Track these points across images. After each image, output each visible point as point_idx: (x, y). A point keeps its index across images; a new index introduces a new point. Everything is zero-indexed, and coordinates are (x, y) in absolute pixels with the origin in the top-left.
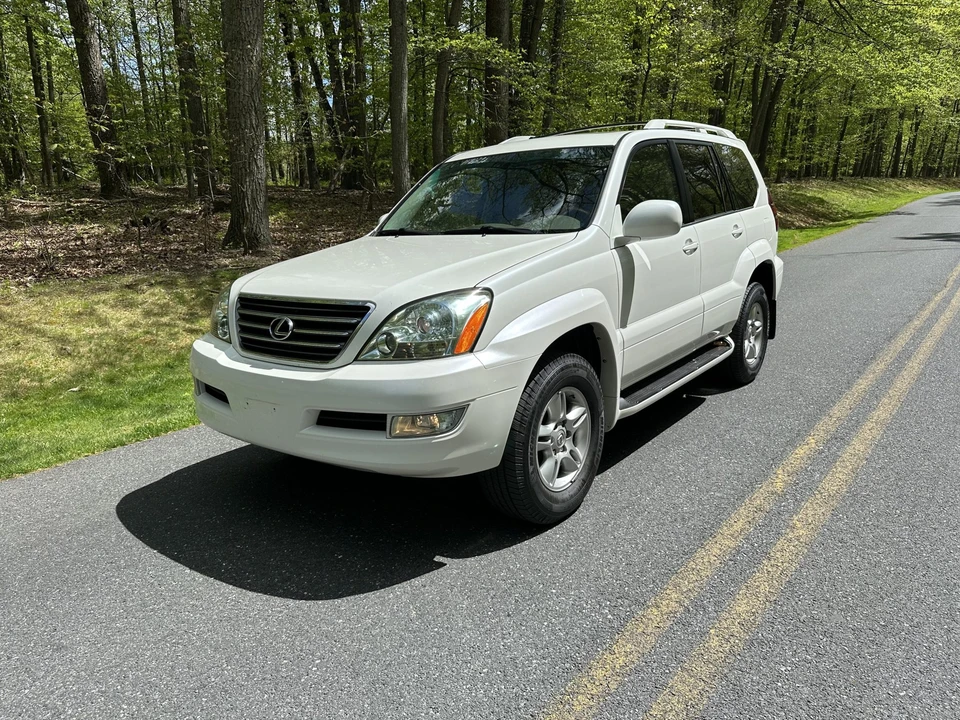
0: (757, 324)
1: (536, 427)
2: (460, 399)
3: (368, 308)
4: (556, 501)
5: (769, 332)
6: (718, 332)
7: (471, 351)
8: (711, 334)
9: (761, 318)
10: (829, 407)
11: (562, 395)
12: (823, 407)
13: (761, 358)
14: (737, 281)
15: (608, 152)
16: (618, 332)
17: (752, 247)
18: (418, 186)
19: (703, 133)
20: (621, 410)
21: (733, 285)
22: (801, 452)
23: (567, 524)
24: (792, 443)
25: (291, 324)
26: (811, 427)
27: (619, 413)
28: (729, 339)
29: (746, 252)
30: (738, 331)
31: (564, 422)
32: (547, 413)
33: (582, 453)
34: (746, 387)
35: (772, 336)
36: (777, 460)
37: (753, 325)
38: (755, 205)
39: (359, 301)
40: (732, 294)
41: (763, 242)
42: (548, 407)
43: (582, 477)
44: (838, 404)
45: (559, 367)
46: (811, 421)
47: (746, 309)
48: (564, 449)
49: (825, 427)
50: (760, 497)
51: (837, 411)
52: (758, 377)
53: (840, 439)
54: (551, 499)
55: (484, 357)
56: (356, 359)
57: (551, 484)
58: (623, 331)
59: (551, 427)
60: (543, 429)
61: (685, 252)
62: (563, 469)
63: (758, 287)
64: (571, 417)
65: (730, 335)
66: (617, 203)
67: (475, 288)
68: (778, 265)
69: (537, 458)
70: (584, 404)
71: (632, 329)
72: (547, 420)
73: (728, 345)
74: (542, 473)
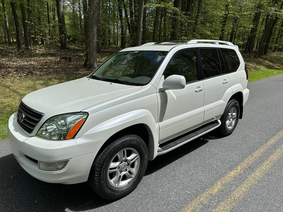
0: (234, 114)
1: (109, 164)
4: (118, 192)
5: (240, 115)
6: (215, 118)
7: (73, 138)
8: (213, 119)
9: (236, 111)
10: (254, 151)
11: (124, 151)
12: (251, 151)
13: (235, 126)
14: (224, 100)
15: (165, 53)
16: (157, 124)
17: (232, 87)
18: (108, 60)
19: (217, 44)
20: (157, 151)
21: (221, 101)
22: (233, 173)
23: (122, 200)
24: (231, 169)
25: (24, 116)
26: (242, 161)
27: (156, 154)
28: (219, 121)
29: (230, 89)
30: (224, 118)
31: (126, 161)
33: (134, 170)
34: (226, 137)
35: (241, 118)
36: (222, 176)
37: (232, 115)
38: (237, 71)
39: (40, 112)
40: (222, 105)
41: (240, 84)
42: (118, 154)
43: (134, 180)
44: (258, 150)
45: (121, 141)
46: (244, 157)
47: (228, 110)
48: (126, 170)
49: (249, 160)
50: (203, 198)
51: (257, 154)
52: (233, 133)
53: (251, 169)
54: (115, 191)
55: (79, 141)
57: (117, 185)
58: (160, 123)
59: (117, 164)
60: (113, 165)
61: (196, 91)
62: (125, 178)
63: (234, 101)
64: (129, 158)
65: (220, 119)
66: (162, 75)
67: (80, 112)
68: (246, 92)
69: (108, 177)
70: (137, 153)
71: (165, 122)
72: (116, 160)
73: (218, 123)
74: (112, 181)
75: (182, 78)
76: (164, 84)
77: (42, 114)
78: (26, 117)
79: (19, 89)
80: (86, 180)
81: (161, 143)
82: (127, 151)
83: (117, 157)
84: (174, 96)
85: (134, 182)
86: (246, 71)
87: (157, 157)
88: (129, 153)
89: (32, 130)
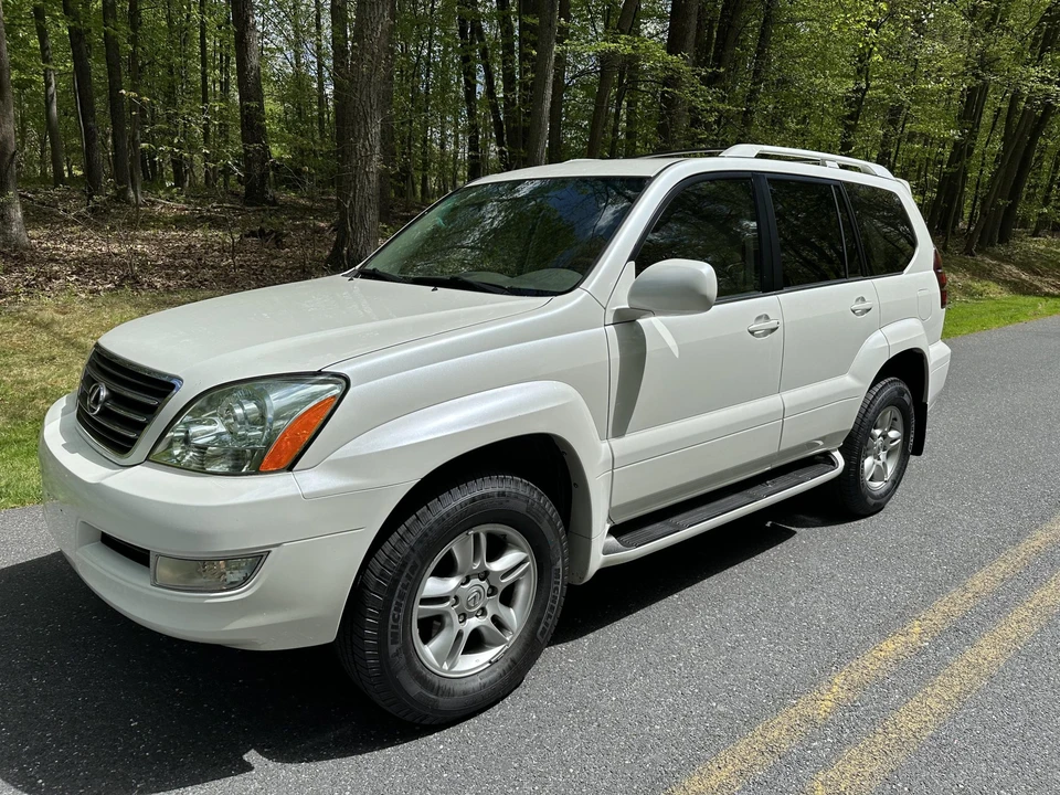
0: (893, 434)
1: (417, 582)
2: (254, 543)
3: (173, 387)
4: (449, 693)
5: (915, 442)
6: (821, 443)
7: (290, 468)
8: (811, 445)
9: (899, 423)
10: (970, 572)
11: (477, 537)
12: (961, 571)
13: (896, 482)
14: (855, 376)
15: (639, 184)
16: (604, 445)
17: (888, 329)
19: (830, 168)
20: (602, 550)
21: (847, 381)
22: (891, 646)
23: (465, 728)
24: (884, 631)
25: (104, 394)
26: (925, 604)
27: (597, 560)
28: (837, 455)
29: (878, 335)
30: (855, 445)
31: (485, 575)
33: (515, 617)
34: (862, 521)
35: (918, 450)
36: (847, 654)
37: (884, 436)
38: (906, 271)
39: (165, 375)
40: (848, 393)
41: (913, 323)
42: (454, 546)
43: (513, 655)
44: (987, 568)
45: (469, 496)
46: (935, 590)
47: (869, 415)
48: (483, 612)
49: (954, 603)
50: (779, 730)
51: (980, 581)
52: (889, 506)
53: (961, 632)
54: (437, 690)
55: (308, 480)
56: (147, 458)
57: (446, 667)
58: (616, 442)
59: (452, 583)
60: (432, 586)
61: (752, 333)
62: (476, 642)
63: (893, 386)
64: (497, 566)
65: (840, 449)
66: (630, 260)
67: (320, 373)
68: (937, 355)
69: (416, 631)
70: (525, 548)
71: (633, 440)
72: (446, 569)
73: (833, 464)
74: (428, 651)
75: (705, 271)
76: (635, 293)
77: (173, 382)
78: (113, 396)
79: (84, 336)
80: (329, 636)
81: (618, 522)
82: (490, 536)
83: (450, 556)
84: (671, 342)
85: (512, 661)
86: (937, 274)
87: (601, 572)
88: (497, 548)
89: (133, 442)
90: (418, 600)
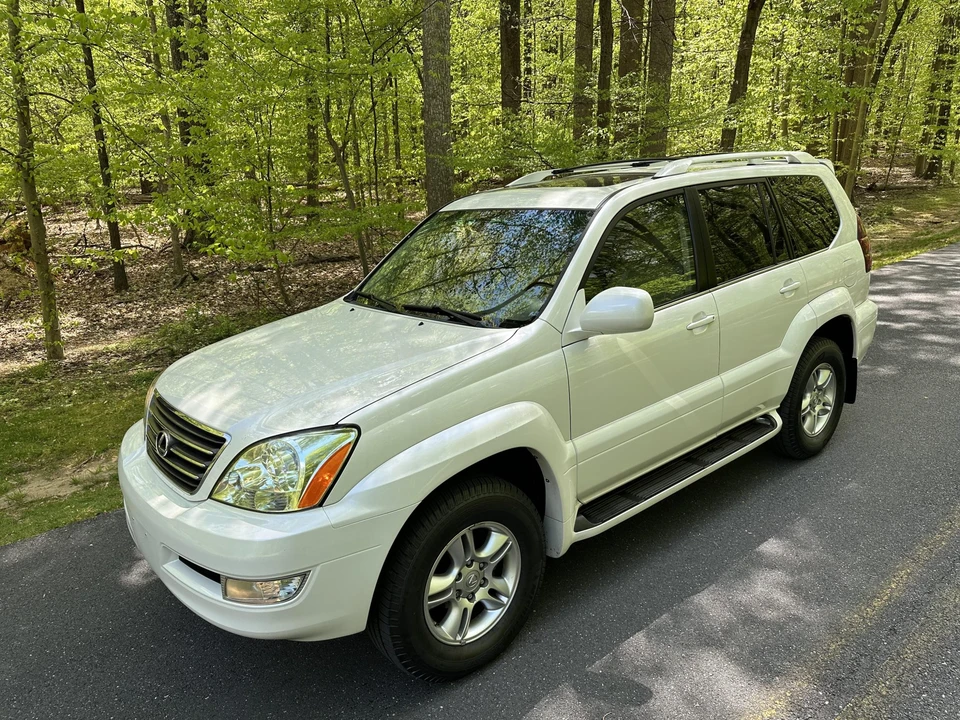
2: (298, 566)
3: (224, 440)
32: (447, 556)
56: (210, 497)
90: (426, 598)
